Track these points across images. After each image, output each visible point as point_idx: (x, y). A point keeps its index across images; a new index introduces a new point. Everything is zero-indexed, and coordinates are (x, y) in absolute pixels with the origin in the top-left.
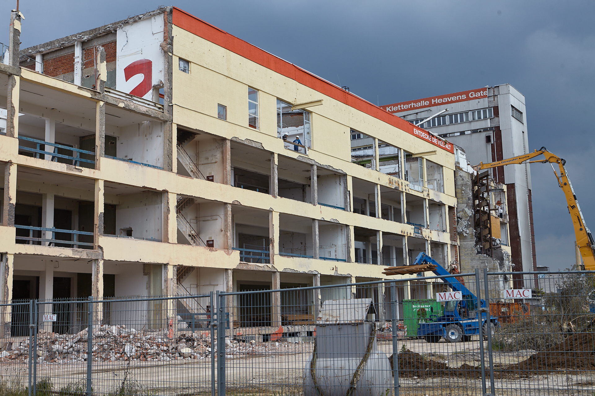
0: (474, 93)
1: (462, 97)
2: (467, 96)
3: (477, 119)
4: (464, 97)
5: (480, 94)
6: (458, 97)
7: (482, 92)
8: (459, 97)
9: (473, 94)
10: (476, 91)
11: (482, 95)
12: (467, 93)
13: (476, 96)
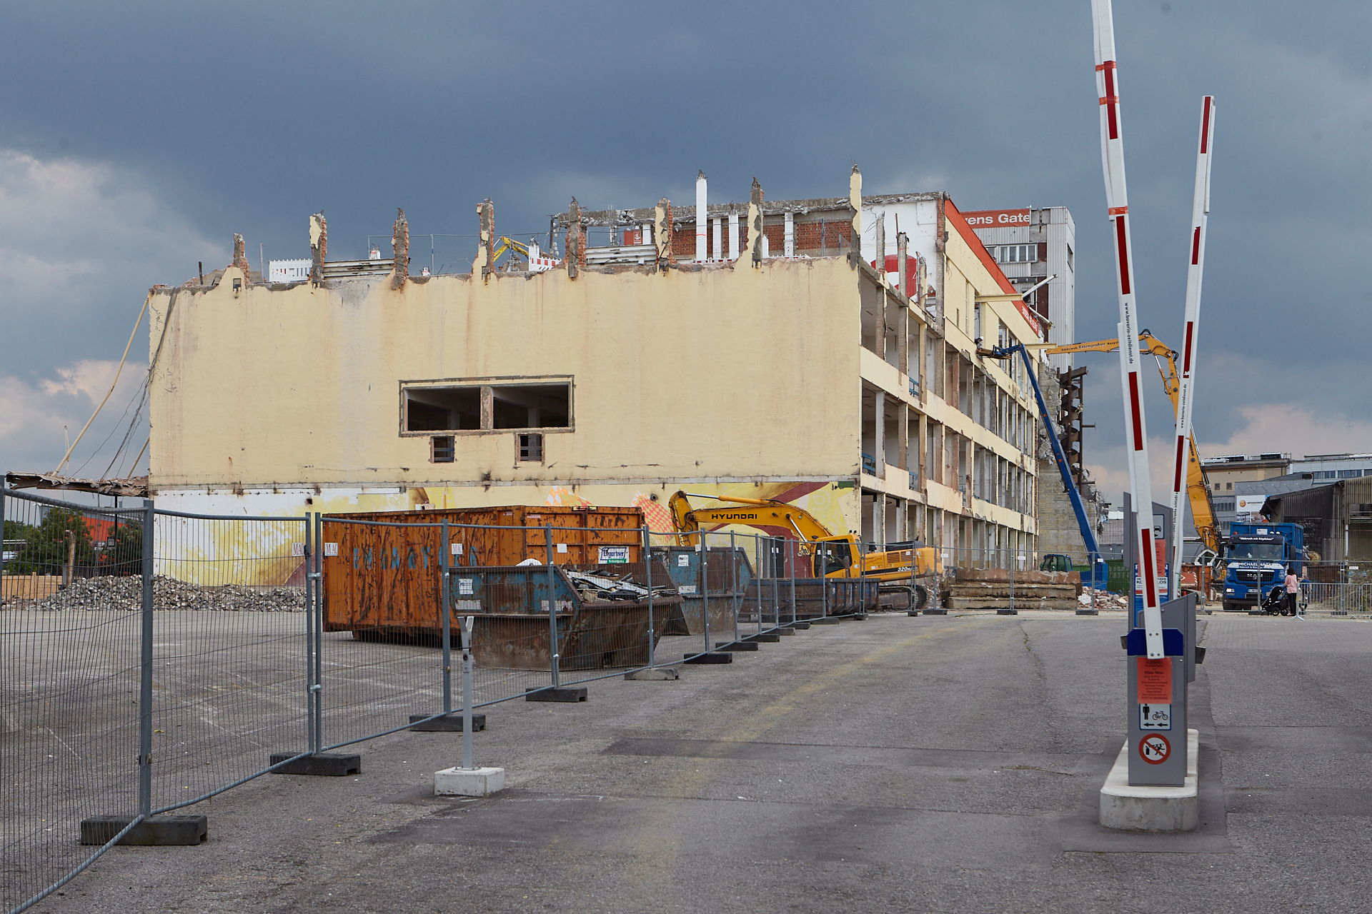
0: (1006, 215)
1: (985, 221)
2: (995, 220)
3: (1008, 260)
4: (990, 220)
5: (1018, 218)
6: (978, 219)
7: (1020, 216)
8: (981, 220)
9: (1004, 217)
10: (1010, 213)
11: (1020, 221)
12: (995, 214)
13: (1010, 221)
